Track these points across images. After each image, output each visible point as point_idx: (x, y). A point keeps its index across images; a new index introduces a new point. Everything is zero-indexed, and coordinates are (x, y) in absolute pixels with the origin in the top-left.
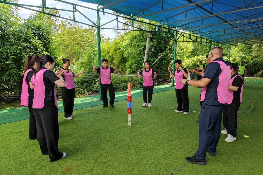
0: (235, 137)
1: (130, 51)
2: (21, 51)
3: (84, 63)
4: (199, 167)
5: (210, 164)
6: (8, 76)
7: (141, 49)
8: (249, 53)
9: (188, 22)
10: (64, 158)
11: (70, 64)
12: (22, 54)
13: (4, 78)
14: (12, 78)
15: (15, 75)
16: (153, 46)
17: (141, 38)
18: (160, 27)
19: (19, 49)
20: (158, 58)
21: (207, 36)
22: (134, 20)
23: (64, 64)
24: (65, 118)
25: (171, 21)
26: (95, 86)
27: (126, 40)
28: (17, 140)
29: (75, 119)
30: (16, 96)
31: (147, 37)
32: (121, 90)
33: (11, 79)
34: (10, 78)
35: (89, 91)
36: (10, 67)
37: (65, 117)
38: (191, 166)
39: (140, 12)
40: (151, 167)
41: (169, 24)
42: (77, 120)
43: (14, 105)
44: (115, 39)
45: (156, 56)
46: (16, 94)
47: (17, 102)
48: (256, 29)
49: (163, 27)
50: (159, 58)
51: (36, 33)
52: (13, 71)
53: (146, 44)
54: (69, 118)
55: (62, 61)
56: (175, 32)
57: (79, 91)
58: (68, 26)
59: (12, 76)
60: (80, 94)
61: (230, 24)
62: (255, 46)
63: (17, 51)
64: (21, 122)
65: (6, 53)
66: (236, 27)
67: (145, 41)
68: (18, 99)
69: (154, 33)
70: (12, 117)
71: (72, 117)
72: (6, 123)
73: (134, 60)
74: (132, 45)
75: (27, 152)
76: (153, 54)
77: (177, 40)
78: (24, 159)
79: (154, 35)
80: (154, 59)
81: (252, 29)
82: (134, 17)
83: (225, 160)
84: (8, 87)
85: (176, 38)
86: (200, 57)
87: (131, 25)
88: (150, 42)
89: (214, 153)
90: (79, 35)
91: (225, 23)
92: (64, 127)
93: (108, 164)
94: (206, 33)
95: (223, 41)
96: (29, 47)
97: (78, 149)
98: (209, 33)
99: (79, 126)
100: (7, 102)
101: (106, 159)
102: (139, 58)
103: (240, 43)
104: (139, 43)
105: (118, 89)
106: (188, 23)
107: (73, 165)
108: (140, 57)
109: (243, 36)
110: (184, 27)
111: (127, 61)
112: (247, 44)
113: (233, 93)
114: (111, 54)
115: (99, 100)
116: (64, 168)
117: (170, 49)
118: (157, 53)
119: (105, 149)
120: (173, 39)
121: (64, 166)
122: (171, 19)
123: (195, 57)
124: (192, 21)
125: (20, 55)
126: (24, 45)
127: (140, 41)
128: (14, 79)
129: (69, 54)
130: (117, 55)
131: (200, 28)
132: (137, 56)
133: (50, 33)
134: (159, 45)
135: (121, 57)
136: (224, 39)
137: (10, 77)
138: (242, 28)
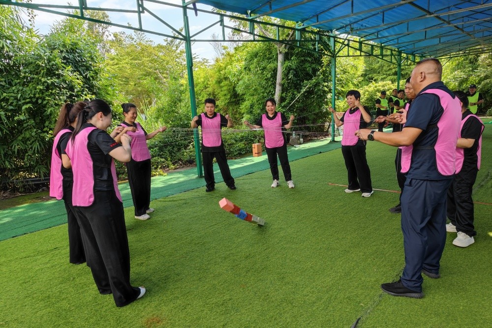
0: (472, 237)
1: (246, 81)
2: (43, 93)
3: (162, 109)
4: (411, 302)
5: (431, 296)
6: (23, 142)
7: (269, 76)
8: (472, 71)
9: (355, 18)
10: (142, 297)
11: (136, 114)
12: (45, 100)
13: (15, 146)
14: (30, 146)
15: (35, 140)
16: (292, 69)
17: (268, 55)
18: (303, 31)
19: (38, 91)
20: (302, 90)
21: (392, 42)
22: (252, 21)
23: (126, 115)
24: (136, 217)
25: (324, 19)
26: (186, 152)
27: (238, 60)
28: (48, 265)
29: (155, 218)
30: (40, 180)
31: (279, 53)
32: (236, 157)
33: (28, 149)
34: (27, 146)
35: (176, 162)
36: (25, 125)
37: (136, 215)
38: (394, 302)
39: (264, 5)
40: (314, 309)
41: (320, 24)
42: (160, 219)
43: (37, 196)
44: (217, 61)
45: (298, 87)
46: (40, 177)
47: (43, 190)
48: (485, 24)
49: (308, 32)
50: (304, 90)
51: (69, 59)
52: (30, 133)
53: (277, 66)
54: (144, 217)
55: (122, 109)
56: (332, 39)
57: (158, 163)
58: (127, 42)
59: (29, 143)
60: (160, 168)
61: (438, 17)
62: (483, 56)
63: (35, 94)
64: (54, 231)
65: (15, 99)
66: (449, 23)
67: (274, 60)
68: (44, 185)
69: (291, 44)
70: (35, 221)
71: (148, 214)
72: (25, 234)
73: (255, 97)
74: (250, 70)
75: (71, 289)
76: (293, 84)
77: (337, 54)
78: (65, 304)
79: (292, 48)
80: (293, 94)
81: (478, 24)
82: (253, 16)
83: (459, 286)
84: (24, 164)
85: (334, 51)
86: (381, 83)
87: (248, 31)
88: (285, 60)
89: (437, 273)
90: (149, 56)
91: (428, 16)
92: (135, 235)
93: (230, 306)
94: (390, 38)
95: (423, 51)
96: (57, 86)
97: (167, 278)
98: (396, 37)
99: (164, 231)
100: (25, 192)
101: (224, 296)
102: (265, 94)
103: (454, 53)
104: (263, 64)
105: (229, 154)
106: (356, 20)
107: (160, 312)
108: (268, 91)
109: (460, 39)
110: (348, 29)
111: (242, 100)
112: (469, 54)
113: (462, 152)
114: (210, 90)
115: (197, 178)
116: (144, 320)
117: (324, 73)
118: (299, 82)
119: (220, 275)
120: (329, 54)
121: (143, 314)
122: (323, 14)
123: (371, 84)
124: (363, 17)
125: (42, 102)
126: (48, 81)
127: (266, 61)
128: (33, 149)
129: (133, 95)
130: (222, 91)
131: (379, 29)
132: (261, 90)
133: (96, 57)
134: (301, 66)
135: (229, 94)
136: (425, 48)
137: (26, 144)
138: (460, 24)
